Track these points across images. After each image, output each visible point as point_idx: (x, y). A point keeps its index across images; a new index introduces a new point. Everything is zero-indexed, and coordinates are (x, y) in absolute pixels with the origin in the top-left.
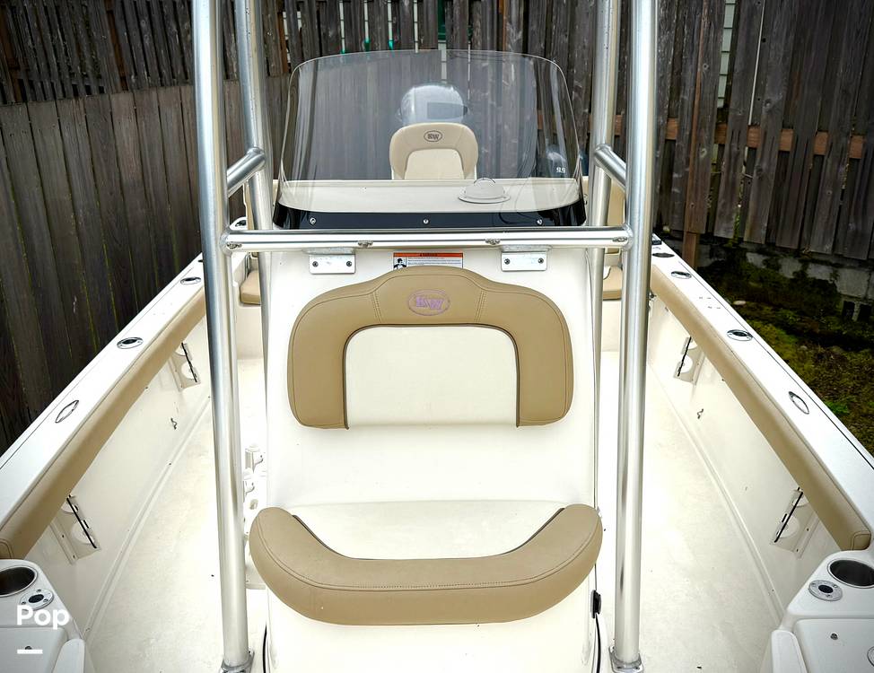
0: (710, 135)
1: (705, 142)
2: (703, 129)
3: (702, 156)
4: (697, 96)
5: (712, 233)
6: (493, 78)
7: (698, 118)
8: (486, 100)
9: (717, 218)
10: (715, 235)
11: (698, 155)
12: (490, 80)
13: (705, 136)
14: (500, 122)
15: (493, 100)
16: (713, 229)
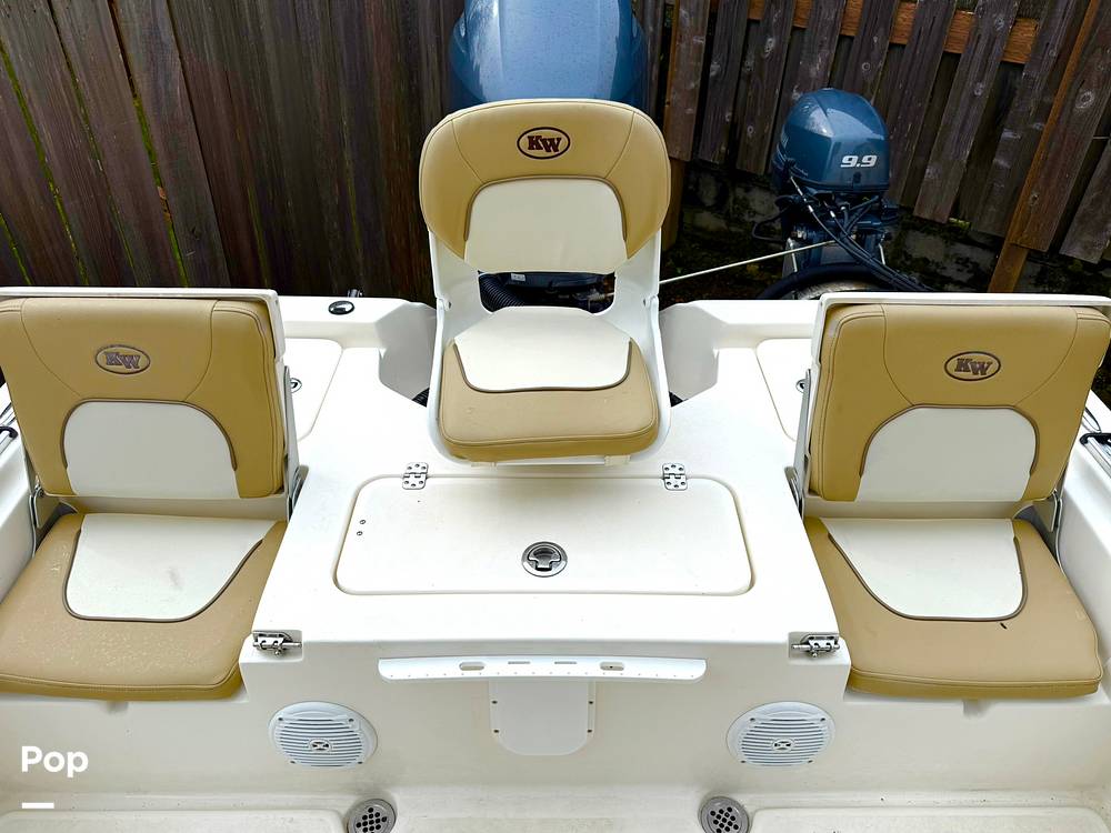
1: (1095, 80)
2: (1098, 51)
3: (1082, 106)
5: (1058, 249)
9: (1074, 223)
10: (1063, 252)
11: (1073, 104)
13: (1099, 66)
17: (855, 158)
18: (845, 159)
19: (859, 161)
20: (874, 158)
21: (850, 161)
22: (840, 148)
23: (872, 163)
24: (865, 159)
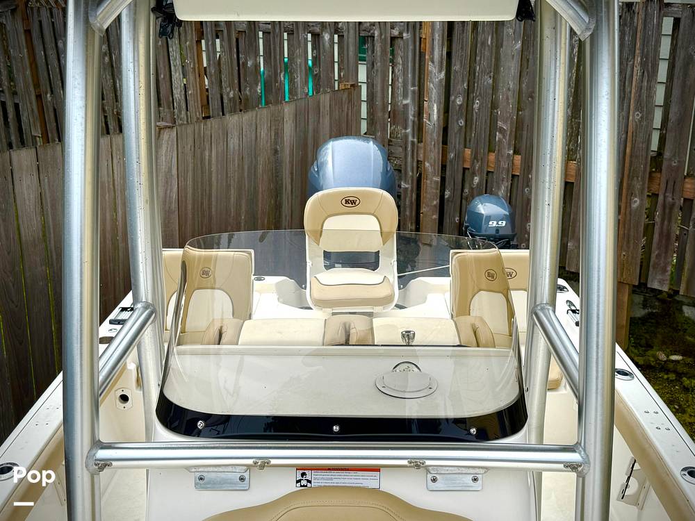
0: (644, 184)
1: (637, 192)
2: (635, 178)
3: (635, 206)
4: (629, 145)
5: (645, 284)
6: (414, 116)
7: (630, 166)
8: (406, 136)
9: (651, 269)
10: (649, 286)
11: (630, 205)
12: (411, 117)
13: (638, 185)
14: (421, 158)
15: (413, 137)
16: (647, 280)
17: (495, 222)
18: (491, 223)
19: (497, 224)
20: (504, 222)
21: (493, 224)
22: (489, 218)
23: (504, 224)
24: (500, 223)
